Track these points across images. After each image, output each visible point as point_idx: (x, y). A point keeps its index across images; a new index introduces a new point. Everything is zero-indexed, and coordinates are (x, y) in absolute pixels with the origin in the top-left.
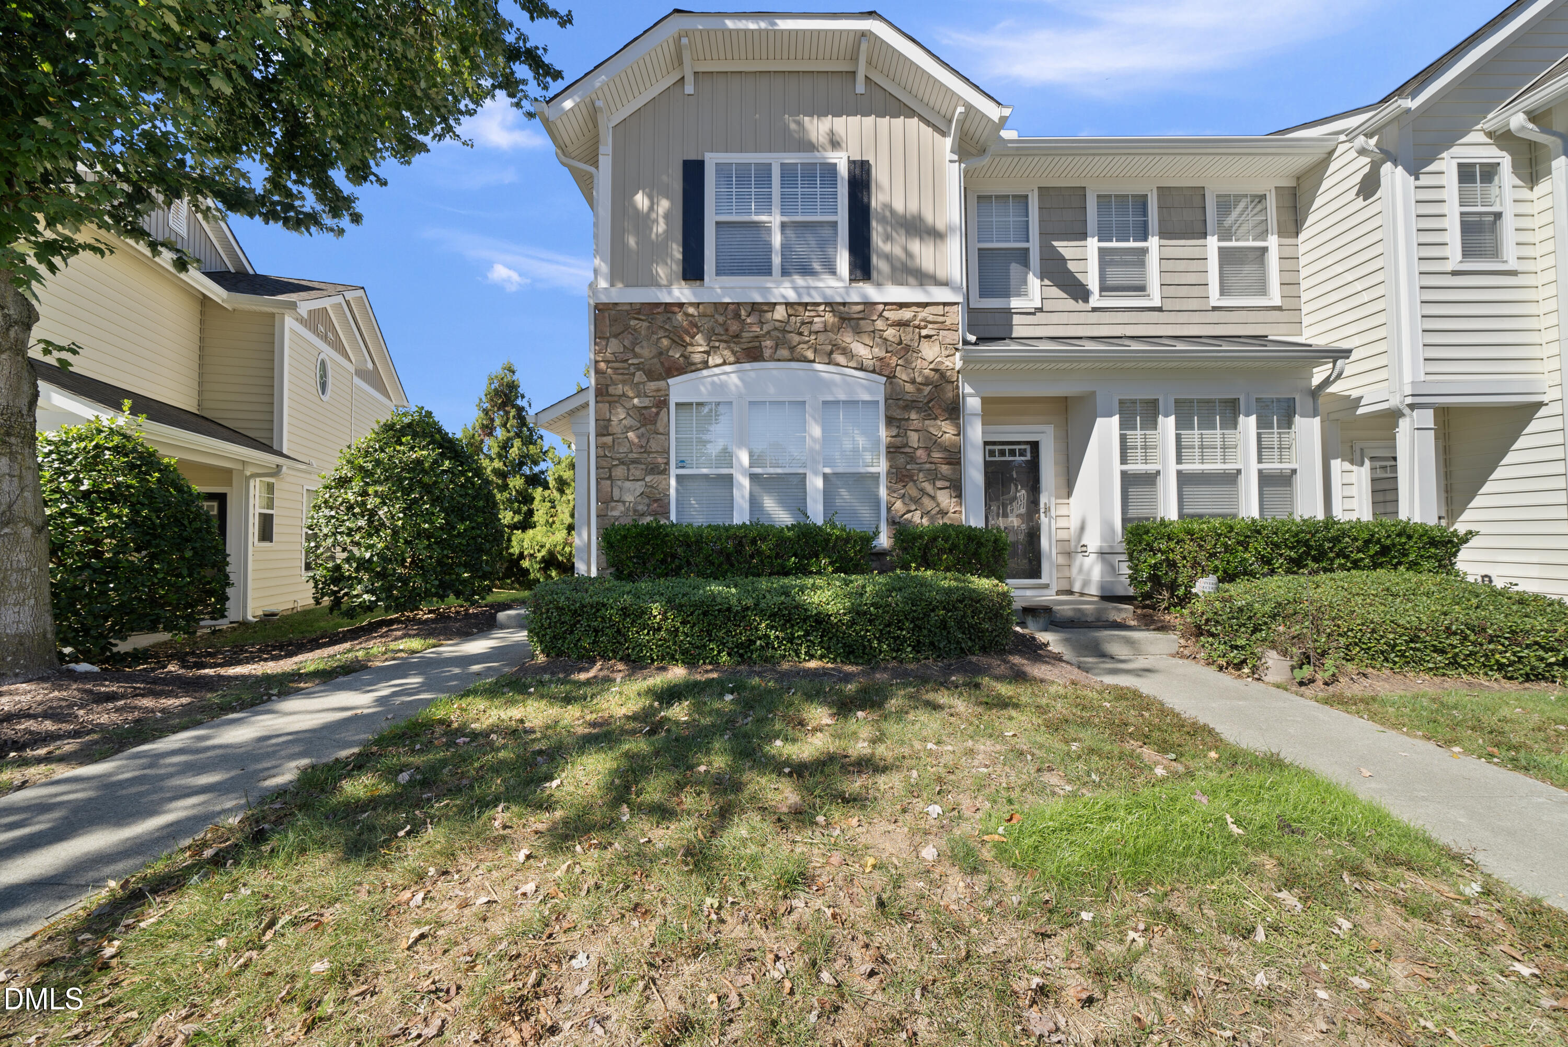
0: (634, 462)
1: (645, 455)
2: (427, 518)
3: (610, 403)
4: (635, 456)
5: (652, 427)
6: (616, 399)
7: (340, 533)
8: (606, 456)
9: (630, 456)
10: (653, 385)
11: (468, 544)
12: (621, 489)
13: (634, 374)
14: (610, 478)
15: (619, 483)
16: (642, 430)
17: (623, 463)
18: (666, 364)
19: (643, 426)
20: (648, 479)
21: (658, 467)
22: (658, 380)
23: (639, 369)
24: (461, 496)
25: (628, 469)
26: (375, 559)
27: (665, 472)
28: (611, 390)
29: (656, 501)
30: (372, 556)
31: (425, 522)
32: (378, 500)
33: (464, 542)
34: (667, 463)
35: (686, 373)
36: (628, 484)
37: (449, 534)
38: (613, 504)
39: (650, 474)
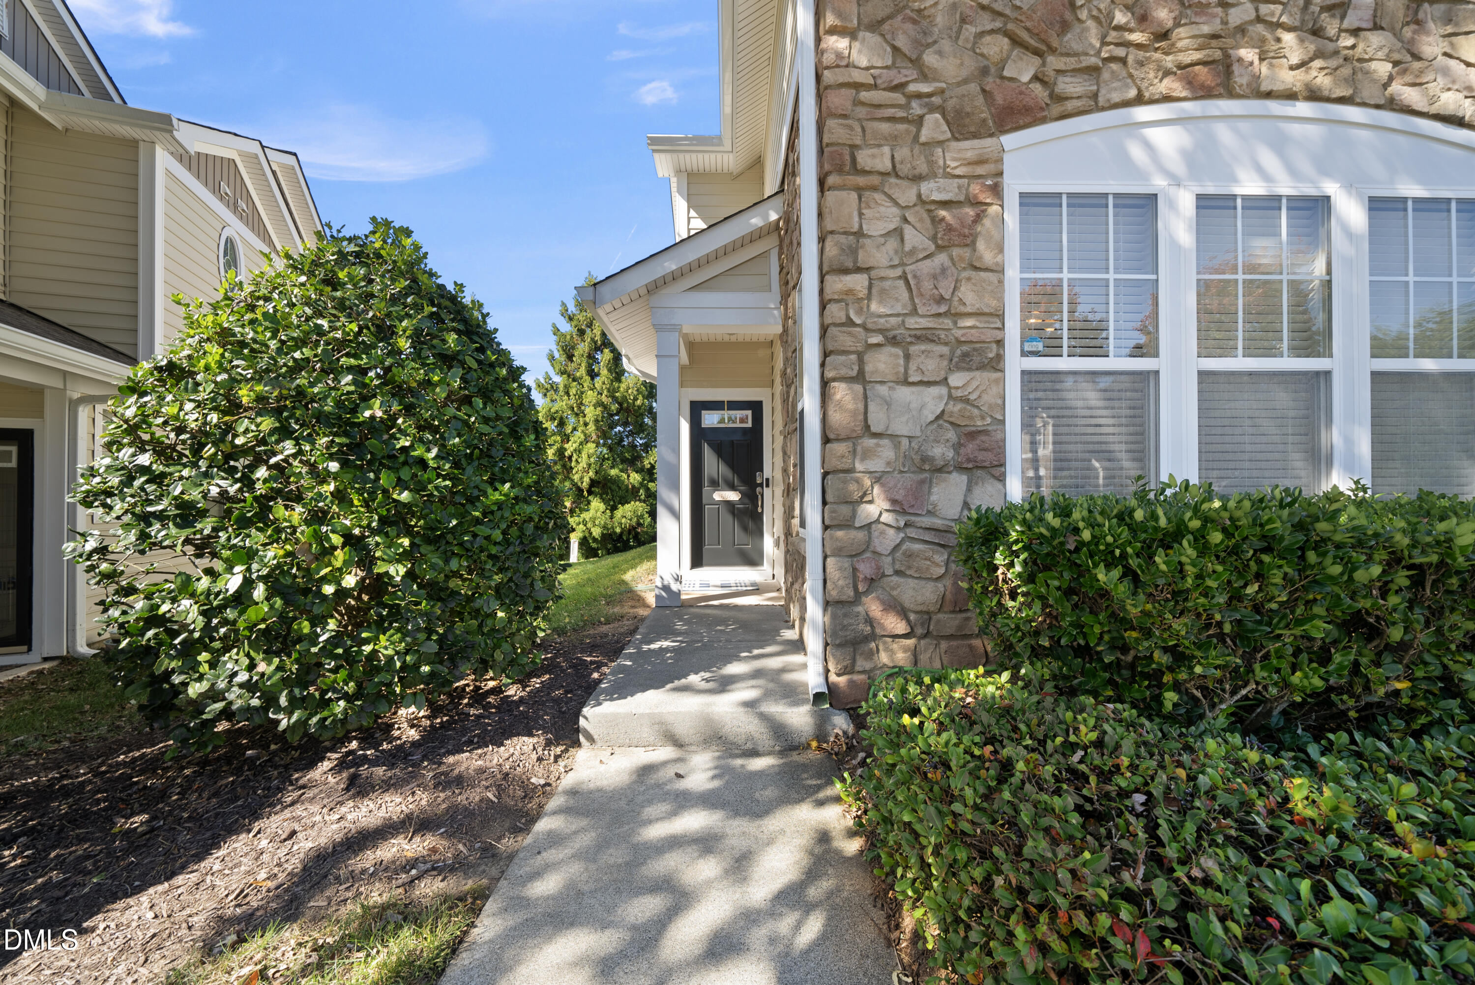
0: (924, 337)
1: (948, 322)
2: (405, 473)
3: (860, 190)
4: (924, 323)
5: (966, 253)
6: (875, 180)
7: (161, 517)
8: (850, 323)
9: (912, 322)
10: (970, 148)
11: (507, 542)
12: (888, 404)
13: (919, 121)
14: (860, 378)
15: (883, 390)
16: (942, 258)
17: (893, 341)
18: (999, 100)
19: (940, 248)
20: (956, 380)
21: (980, 352)
22: (975, 136)
23: (932, 109)
24: (486, 420)
25: (907, 357)
26: (259, 592)
27: (996, 364)
28: (864, 158)
29: (972, 435)
30: (248, 583)
31: (401, 484)
32: (267, 424)
33: (497, 535)
34: (1000, 343)
35: (1043, 120)
36: (904, 393)
37: (462, 516)
38: (870, 442)
39: (959, 368)
